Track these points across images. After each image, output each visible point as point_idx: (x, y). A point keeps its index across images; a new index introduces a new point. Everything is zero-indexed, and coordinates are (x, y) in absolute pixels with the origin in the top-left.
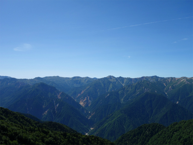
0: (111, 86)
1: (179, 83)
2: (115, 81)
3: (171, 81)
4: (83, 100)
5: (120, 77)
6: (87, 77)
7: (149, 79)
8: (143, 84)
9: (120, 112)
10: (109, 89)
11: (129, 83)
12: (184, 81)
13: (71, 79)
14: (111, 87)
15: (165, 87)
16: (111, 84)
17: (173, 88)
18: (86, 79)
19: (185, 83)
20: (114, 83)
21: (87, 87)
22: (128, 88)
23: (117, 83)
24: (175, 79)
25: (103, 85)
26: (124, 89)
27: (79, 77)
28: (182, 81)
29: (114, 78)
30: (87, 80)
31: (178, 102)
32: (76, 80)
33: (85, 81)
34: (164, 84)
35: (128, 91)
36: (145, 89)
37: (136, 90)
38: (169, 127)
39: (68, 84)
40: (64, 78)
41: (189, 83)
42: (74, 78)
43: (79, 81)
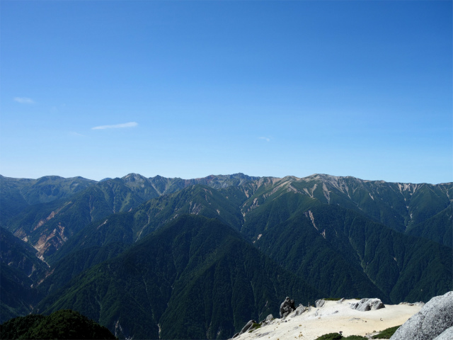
0: (128, 199)
1: (275, 190)
2: (143, 186)
3: (262, 185)
4: (48, 235)
5: (158, 177)
6: (79, 177)
7: (221, 182)
10: (123, 206)
11: (175, 190)
12: (286, 185)
13: (34, 183)
14: (128, 202)
15: (246, 199)
16: (129, 194)
17: (261, 201)
18: (74, 183)
19: (287, 189)
20: (139, 191)
21: (66, 204)
23: (146, 190)
24: (271, 182)
25: (107, 197)
27: (55, 178)
28: (282, 185)
29: (141, 180)
30: (76, 185)
31: (260, 236)
32: (49, 185)
33: (71, 186)
34: (246, 192)
35: (156, 211)
36: (193, 206)
39: (24, 197)
40: (16, 179)
41: (295, 190)
42: (45, 179)
43: (54, 186)
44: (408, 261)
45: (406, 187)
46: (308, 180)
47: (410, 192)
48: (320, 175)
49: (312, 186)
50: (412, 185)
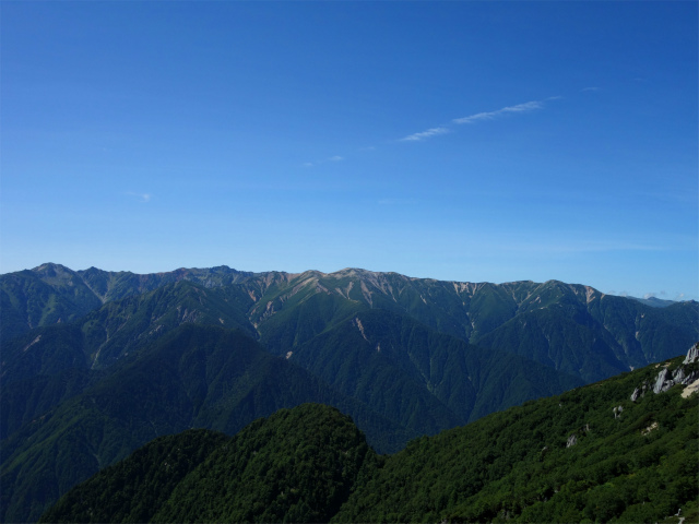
0: (52, 303)
1: (296, 291)
2: (71, 284)
3: (273, 284)
5: (93, 270)
7: (202, 278)
8: (176, 294)
9: (82, 403)
10: (44, 316)
11: (125, 291)
12: (311, 283)
14: (53, 309)
15: (253, 303)
16: (53, 297)
17: (278, 306)
19: (313, 290)
20: (65, 291)
22: (120, 311)
23: (76, 291)
24: (286, 279)
25: (14, 300)
26: (106, 313)
28: (305, 283)
29: (66, 274)
31: (290, 354)
34: (252, 294)
35: (120, 321)
36: (182, 313)
37: (150, 316)
38: (237, 438)
41: (326, 290)
44: (485, 379)
45: (464, 287)
46: (339, 276)
47: (468, 294)
48: (355, 270)
49: (347, 285)
50: (470, 285)
